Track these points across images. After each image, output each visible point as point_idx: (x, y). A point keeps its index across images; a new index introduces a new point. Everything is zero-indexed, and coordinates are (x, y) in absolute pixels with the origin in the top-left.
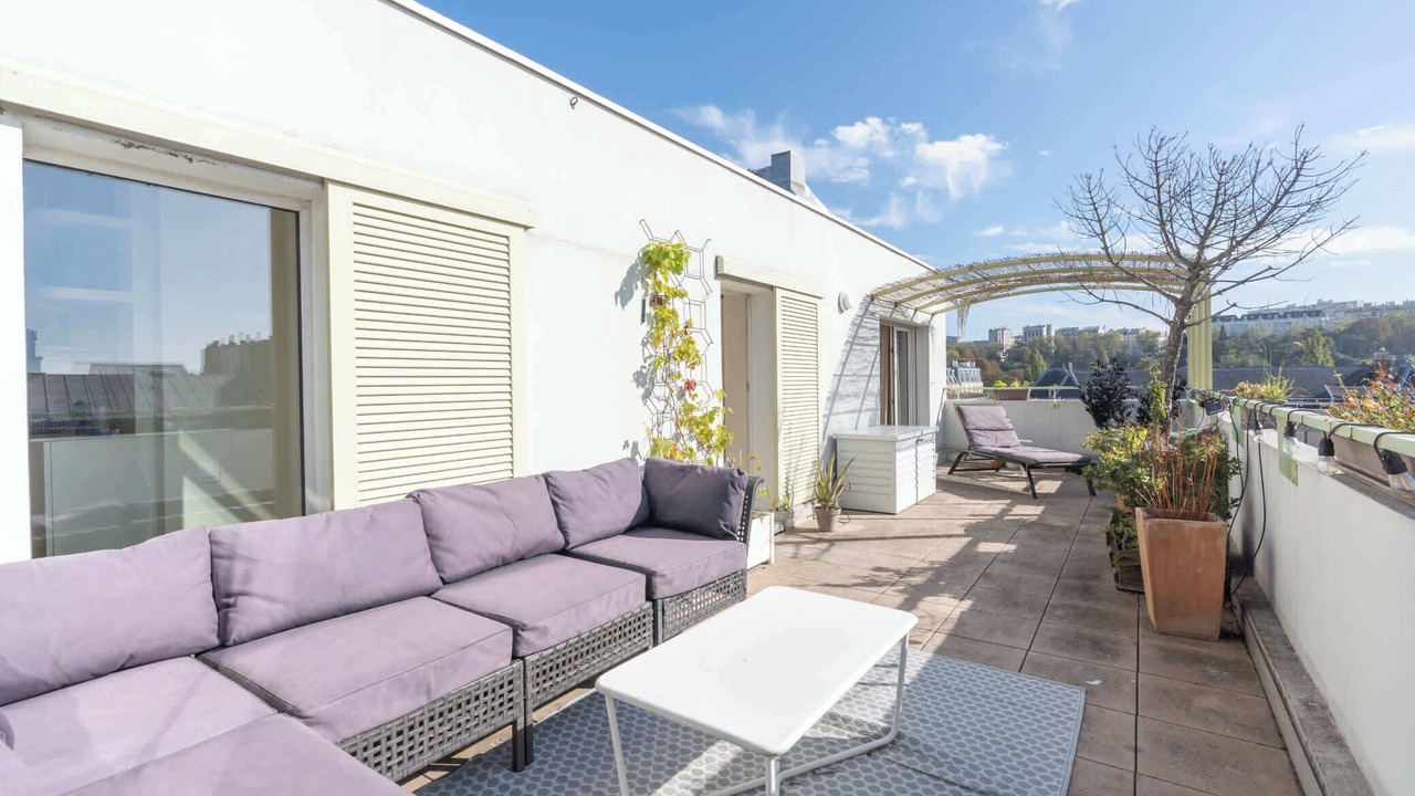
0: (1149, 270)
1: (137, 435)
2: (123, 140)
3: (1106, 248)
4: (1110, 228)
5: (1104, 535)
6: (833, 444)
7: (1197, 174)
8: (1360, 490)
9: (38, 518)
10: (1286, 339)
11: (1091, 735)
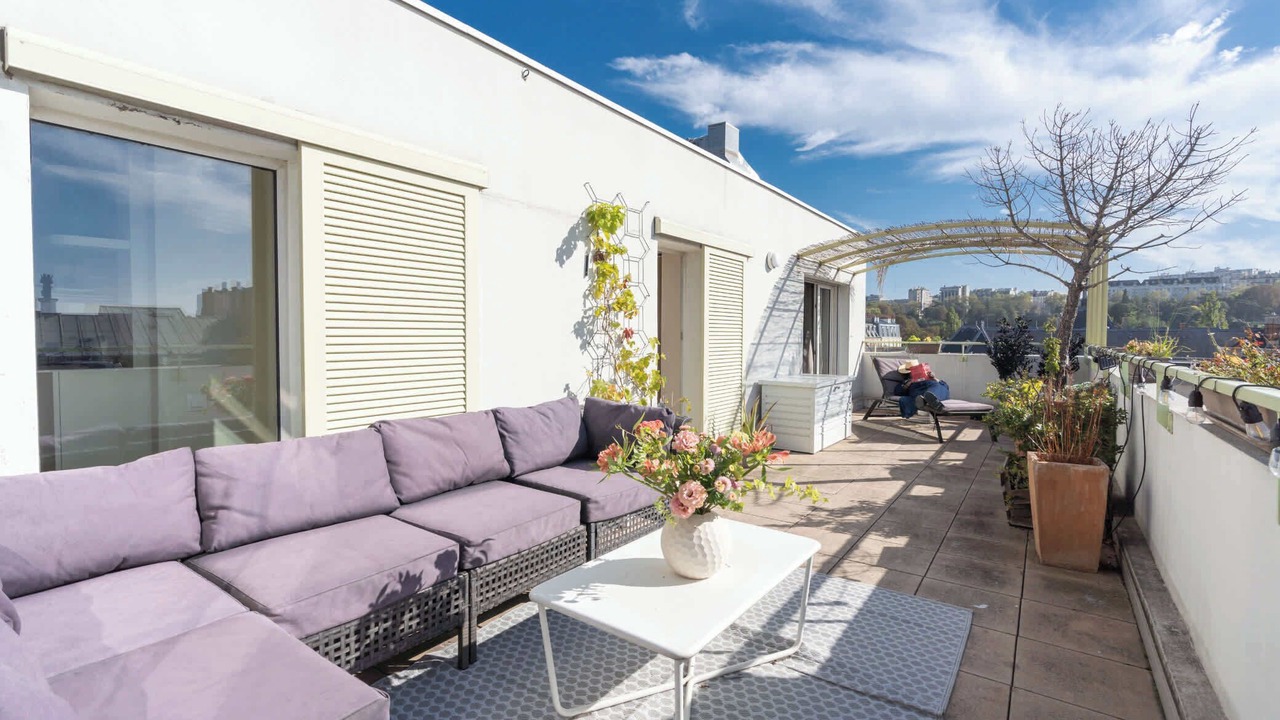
0: (1053, 236)
1: (135, 368)
2: (118, 104)
3: (1012, 215)
4: (1016, 197)
5: (999, 476)
6: (758, 389)
7: (1098, 148)
8: (1223, 438)
9: (47, 438)
10: (1185, 303)
11: (974, 652)
